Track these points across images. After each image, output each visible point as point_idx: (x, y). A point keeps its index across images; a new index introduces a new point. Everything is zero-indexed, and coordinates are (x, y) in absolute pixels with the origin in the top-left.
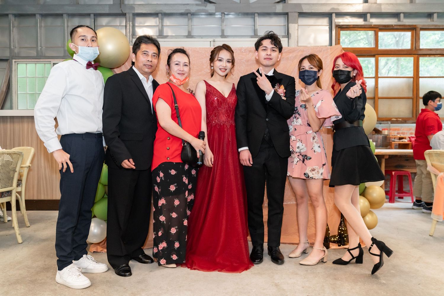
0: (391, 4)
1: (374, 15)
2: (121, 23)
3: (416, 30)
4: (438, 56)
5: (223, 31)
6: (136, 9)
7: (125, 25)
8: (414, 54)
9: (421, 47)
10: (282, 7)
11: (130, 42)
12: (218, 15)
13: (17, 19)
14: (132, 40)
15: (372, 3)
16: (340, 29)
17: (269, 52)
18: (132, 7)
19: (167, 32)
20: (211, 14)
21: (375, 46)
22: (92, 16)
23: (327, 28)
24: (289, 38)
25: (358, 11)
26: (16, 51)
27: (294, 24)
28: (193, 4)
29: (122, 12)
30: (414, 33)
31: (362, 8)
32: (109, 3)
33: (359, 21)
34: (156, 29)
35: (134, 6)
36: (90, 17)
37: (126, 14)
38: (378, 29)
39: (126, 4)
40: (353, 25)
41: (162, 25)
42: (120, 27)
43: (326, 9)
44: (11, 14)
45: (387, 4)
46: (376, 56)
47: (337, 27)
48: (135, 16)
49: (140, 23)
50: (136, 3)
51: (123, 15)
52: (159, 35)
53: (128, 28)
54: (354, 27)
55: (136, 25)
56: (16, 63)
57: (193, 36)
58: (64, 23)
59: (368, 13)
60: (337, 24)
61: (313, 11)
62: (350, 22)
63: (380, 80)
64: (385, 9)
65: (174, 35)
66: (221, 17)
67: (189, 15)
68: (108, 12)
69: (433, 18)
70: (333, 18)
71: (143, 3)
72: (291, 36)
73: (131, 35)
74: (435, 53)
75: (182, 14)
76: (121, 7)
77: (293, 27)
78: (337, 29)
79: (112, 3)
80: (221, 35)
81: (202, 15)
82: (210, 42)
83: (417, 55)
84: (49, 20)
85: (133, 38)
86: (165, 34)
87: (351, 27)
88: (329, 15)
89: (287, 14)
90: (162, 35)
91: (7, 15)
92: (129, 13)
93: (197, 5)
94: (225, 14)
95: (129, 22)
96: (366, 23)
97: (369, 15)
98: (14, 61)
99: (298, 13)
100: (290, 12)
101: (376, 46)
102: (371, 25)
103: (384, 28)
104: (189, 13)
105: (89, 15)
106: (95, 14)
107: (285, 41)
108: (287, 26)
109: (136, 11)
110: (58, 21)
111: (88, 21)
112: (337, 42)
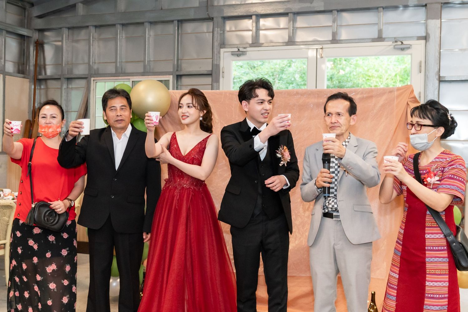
2: (207, 28)
5: (335, 34)
6: (225, 11)
7: (212, 31)
11: (217, 53)
13: (97, 29)
14: (220, 50)
18: (220, 8)
20: (319, 12)
22: (176, 22)
24: (427, 41)
27: (434, 21)
29: (209, 16)
32: (194, 5)
35: (223, 7)
36: (173, 24)
37: (213, 18)
39: (214, 6)
41: (257, 29)
42: (207, 34)
44: (91, 26)
48: (225, 20)
51: (211, 19)
52: (252, 43)
53: (215, 34)
55: (227, 30)
57: (295, 42)
58: (145, 32)
67: (291, 15)
68: (193, 17)
71: (234, 3)
72: (430, 38)
73: (219, 45)
76: (207, 11)
77: (433, 24)
79: (198, 5)
80: (331, 39)
82: (317, 49)
86: (260, 41)
90: (256, 43)
91: (88, 27)
92: (217, 16)
93: (300, 1)
94: (337, 11)
95: (216, 28)
99: (442, 3)
100: (430, 4)
104: (290, 13)
105: (172, 21)
106: (178, 21)
107: (421, 44)
108: (425, 22)
109: (225, 15)
110: (140, 30)
111: (171, 28)
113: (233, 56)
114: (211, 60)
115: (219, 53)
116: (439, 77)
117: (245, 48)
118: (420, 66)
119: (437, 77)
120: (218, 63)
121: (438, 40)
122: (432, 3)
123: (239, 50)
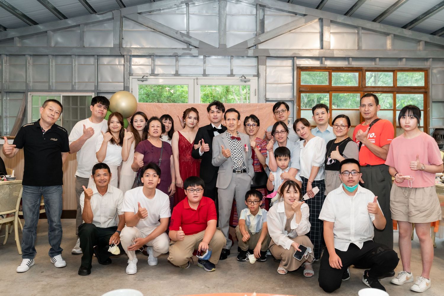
0: (341, 50)
1: (327, 58)
2: (120, 62)
3: (362, 71)
4: (380, 92)
5: (204, 71)
6: (132, 52)
7: (123, 64)
8: (360, 90)
9: (367, 85)
10: (253, 51)
11: (128, 79)
12: (201, 57)
13: (32, 57)
15: (326, 50)
16: (300, 70)
17: (215, 114)
18: (129, 50)
19: (158, 70)
20: (195, 56)
22: (96, 56)
23: (290, 68)
24: (259, 78)
25: (315, 56)
26: (31, 84)
27: (263, 66)
28: (180, 48)
29: (121, 54)
30: (360, 74)
31: (318, 53)
32: (110, 46)
33: (317, 64)
34: (150, 68)
35: (131, 49)
37: (124, 55)
38: (331, 70)
39: (124, 48)
40: (311, 67)
41: (154, 65)
42: (119, 66)
43: (289, 54)
44: (27, 54)
45: (338, 50)
46: (330, 92)
47: (298, 69)
48: (131, 57)
49: (136, 62)
50: (132, 47)
51: (122, 56)
52: (151, 74)
53: (126, 66)
54: (312, 68)
55: (132, 64)
56: (31, 95)
57: (180, 74)
58: (72, 62)
59: (323, 57)
60: (298, 66)
61: (278, 55)
62: (309, 64)
64: (336, 54)
66: (204, 58)
68: (109, 54)
69: (376, 61)
70: (295, 60)
71: (139, 47)
72: (260, 76)
73: (128, 74)
74: (377, 90)
75: (171, 56)
76: (120, 50)
77: (261, 68)
79: (112, 46)
80: (203, 74)
81: (187, 56)
82: (194, 79)
83: (363, 92)
84: (60, 59)
85: (130, 76)
86: (156, 73)
87: (309, 68)
88: (293, 58)
89: (257, 57)
90: (154, 73)
91: (24, 55)
92: (127, 55)
93: (183, 49)
94: (206, 57)
95: (126, 62)
96: (322, 66)
97: (324, 59)
98: (29, 93)
99: (266, 56)
101: (330, 84)
102: (326, 67)
103: (336, 69)
104: (177, 56)
105: (94, 56)
106: (98, 56)
107: (255, 79)
108: (257, 66)
109: (133, 54)
110: (67, 61)
111: (92, 60)
112: (298, 80)
113: (138, 81)
114: (123, 83)
115: (129, 79)
116: (266, 98)
117: (147, 76)
118: (256, 92)
119: (265, 98)
120: (128, 85)
121: (265, 77)
122: (261, 56)
123: (143, 77)
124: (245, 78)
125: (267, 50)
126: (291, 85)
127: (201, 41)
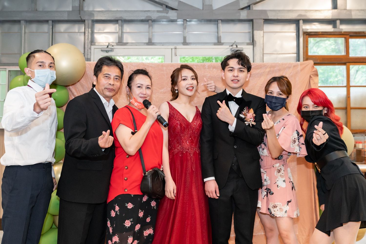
0: (362, 10)
1: (344, 21)
2: (79, 29)
5: (185, 38)
6: (95, 15)
7: (84, 31)
10: (246, 14)
12: (180, 22)
14: (91, 47)
15: (341, 10)
16: (308, 36)
17: (236, 73)
18: (91, 14)
19: (127, 38)
20: (173, 21)
21: (345, 54)
22: (50, 22)
23: (294, 35)
24: (254, 46)
25: (326, 18)
27: (259, 32)
28: (154, 11)
29: (81, 18)
31: (331, 15)
32: (68, 10)
33: (329, 28)
34: (116, 36)
35: (93, 13)
36: (48, 24)
37: (85, 20)
38: (348, 36)
39: (85, 11)
40: (322, 32)
41: (122, 32)
42: (78, 34)
43: (293, 16)
45: (358, 10)
46: (347, 64)
47: (305, 35)
48: (94, 23)
49: (99, 29)
50: (95, 10)
51: (82, 21)
52: (118, 42)
53: (87, 34)
54: (323, 34)
55: (95, 31)
57: (154, 43)
58: (21, 29)
59: (337, 19)
60: (305, 31)
61: (279, 18)
62: (318, 29)
63: (351, 89)
64: (355, 16)
65: (135, 42)
66: (183, 24)
67: (150, 22)
68: (66, 19)
70: (300, 25)
71: (103, 9)
72: (256, 44)
73: (90, 42)
75: (142, 21)
76: (80, 14)
77: (258, 34)
78: (305, 36)
79: (71, 10)
80: (183, 42)
81: (163, 21)
82: (172, 49)
84: (7, 26)
85: (91, 45)
86: (125, 41)
87: (319, 34)
88: (296, 22)
89: (252, 21)
90: (121, 42)
92: (88, 20)
93: (158, 11)
94: (187, 21)
95: (87, 29)
96: (336, 30)
97: (338, 22)
99: (264, 19)
100: (255, 19)
101: (347, 54)
102: (341, 32)
103: (355, 35)
104: (150, 20)
105: (47, 21)
106: (53, 21)
107: (250, 48)
108: (251, 32)
109: (96, 18)
110: (15, 28)
111: (46, 28)
112: (305, 49)
113: (102, 52)
115: (90, 49)
117: (113, 46)
120: (89, 57)
121: (262, 46)
122: (257, 19)
123: (108, 47)
124: (237, 46)
125: (265, 12)
126: (296, 55)
127: (181, 1)
